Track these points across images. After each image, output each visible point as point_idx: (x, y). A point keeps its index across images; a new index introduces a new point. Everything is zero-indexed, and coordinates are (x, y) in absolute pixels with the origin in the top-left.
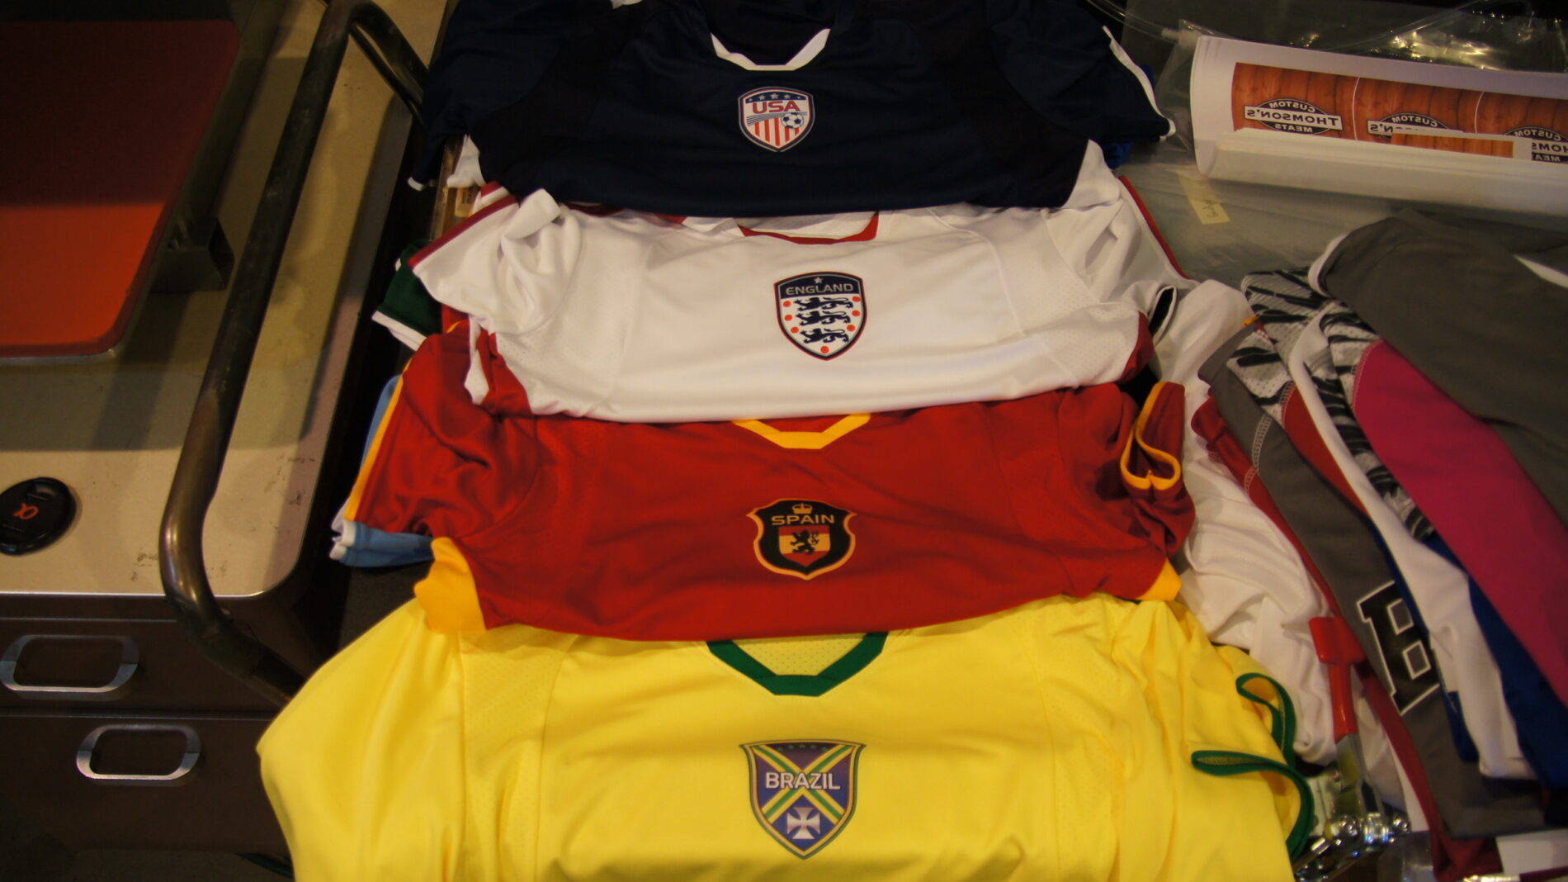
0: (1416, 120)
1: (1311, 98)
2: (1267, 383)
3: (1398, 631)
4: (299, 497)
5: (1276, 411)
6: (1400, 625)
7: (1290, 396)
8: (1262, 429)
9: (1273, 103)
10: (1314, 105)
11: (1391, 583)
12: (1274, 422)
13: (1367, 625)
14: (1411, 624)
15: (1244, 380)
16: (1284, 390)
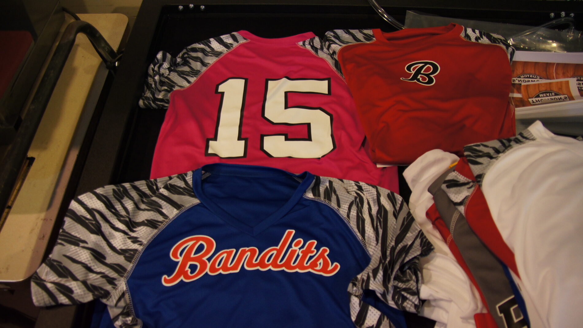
0: (531, 77)
1: (537, 73)
2: (459, 196)
3: (516, 321)
4: (44, 237)
5: (462, 209)
6: (517, 318)
7: (468, 202)
8: (455, 217)
9: (522, 76)
10: (539, 76)
11: (512, 297)
12: (461, 214)
13: (501, 317)
14: (522, 318)
15: (449, 194)
16: (466, 200)
